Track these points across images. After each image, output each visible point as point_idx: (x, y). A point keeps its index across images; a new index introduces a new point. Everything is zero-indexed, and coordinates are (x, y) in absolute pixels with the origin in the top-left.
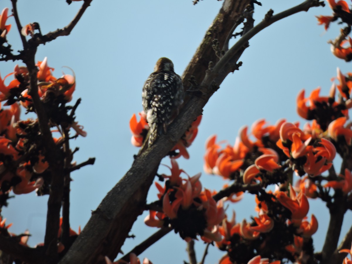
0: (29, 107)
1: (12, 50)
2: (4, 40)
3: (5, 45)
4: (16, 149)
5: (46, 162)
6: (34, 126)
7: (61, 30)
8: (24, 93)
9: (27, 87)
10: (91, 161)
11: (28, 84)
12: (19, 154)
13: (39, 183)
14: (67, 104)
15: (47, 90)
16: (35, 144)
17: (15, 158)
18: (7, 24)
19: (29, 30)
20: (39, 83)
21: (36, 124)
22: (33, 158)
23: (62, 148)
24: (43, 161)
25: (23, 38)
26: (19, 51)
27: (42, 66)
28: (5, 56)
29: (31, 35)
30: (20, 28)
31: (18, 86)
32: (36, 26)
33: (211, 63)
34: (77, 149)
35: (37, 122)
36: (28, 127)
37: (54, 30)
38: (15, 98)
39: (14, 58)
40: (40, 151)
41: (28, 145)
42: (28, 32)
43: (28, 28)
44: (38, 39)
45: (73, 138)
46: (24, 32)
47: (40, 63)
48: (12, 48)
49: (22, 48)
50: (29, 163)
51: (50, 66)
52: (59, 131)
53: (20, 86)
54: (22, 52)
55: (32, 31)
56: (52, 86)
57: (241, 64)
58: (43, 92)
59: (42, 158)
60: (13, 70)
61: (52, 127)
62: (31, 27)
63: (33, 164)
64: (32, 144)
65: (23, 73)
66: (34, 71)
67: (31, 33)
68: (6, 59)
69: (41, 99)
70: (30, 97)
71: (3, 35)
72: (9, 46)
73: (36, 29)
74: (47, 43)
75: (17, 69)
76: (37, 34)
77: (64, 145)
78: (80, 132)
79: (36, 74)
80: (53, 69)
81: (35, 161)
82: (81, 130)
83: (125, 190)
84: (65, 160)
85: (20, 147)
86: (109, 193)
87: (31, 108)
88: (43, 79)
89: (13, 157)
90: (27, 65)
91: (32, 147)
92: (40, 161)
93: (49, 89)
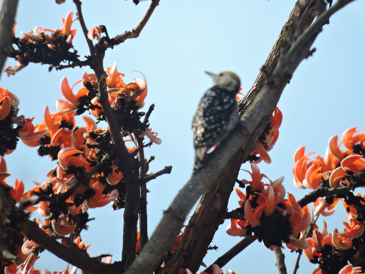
0: (99, 115)
1: (79, 56)
2: (70, 45)
3: (71, 50)
4: (88, 160)
5: (120, 172)
6: (105, 135)
7: (129, 32)
8: (94, 101)
9: (96, 95)
10: (168, 170)
11: (97, 92)
12: (91, 166)
13: (114, 195)
14: (140, 111)
15: (117, 96)
16: (107, 154)
17: (87, 170)
18: (72, 29)
19: (95, 33)
20: (108, 89)
21: (108, 134)
22: (106, 168)
23: (136, 157)
24: (117, 172)
25: (90, 42)
26: (86, 57)
27: (112, 72)
28: (71, 63)
29: (97, 39)
30: (86, 32)
31: (87, 94)
32: (103, 29)
33: (283, 51)
34: (152, 158)
35: (108, 131)
36: (99, 137)
37: (122, 33)
38: (85, 107)
39: (81, 64)
40: (113, 162)
41: (100, 155)
42: (94, 35)
43: (94, 31)
44: (105, 42)
45: (147, 146)
46: (90, 36)
47: (109, 69)
48: (78, 54)
49: (89, 54)
50: (102, 174)
51: (119, 71)
52: (133, 140)
53: (89, 94)
54: (89, 58)
55: (98, 35)
56: (123, 92)
57: (314, 50)
58: (113, 98)
59: (115, 168)
60: (81, 78)
61: (125, 136)
62: (97, 31)
63: (106, 175)
64: (105, 154)
65: (91, 80)
66: (102, 77)
67: (98, 36)
68: (73, 66)
69: (112, 106)
70: (99, 105)
71: (68, 40)
72: (76, 52)
73: (103, 32)
74: (115, 47)
75: (85, 76)
76: (104, 37)
77: (138, 154)
78: (154, 140)
79: (105, 80)
80: (123, 75)
81: (108, 172)
82: (155, 137)
83: (197, 187)
84: (140, 170)
85: (92, 158)
86: (180, 192)
87: (101, 117)
88: (113, 85)
89: (85, 169)
90: (95, 71)
91: (104, 157)
92: (114, 172)
93: (120, 95)
